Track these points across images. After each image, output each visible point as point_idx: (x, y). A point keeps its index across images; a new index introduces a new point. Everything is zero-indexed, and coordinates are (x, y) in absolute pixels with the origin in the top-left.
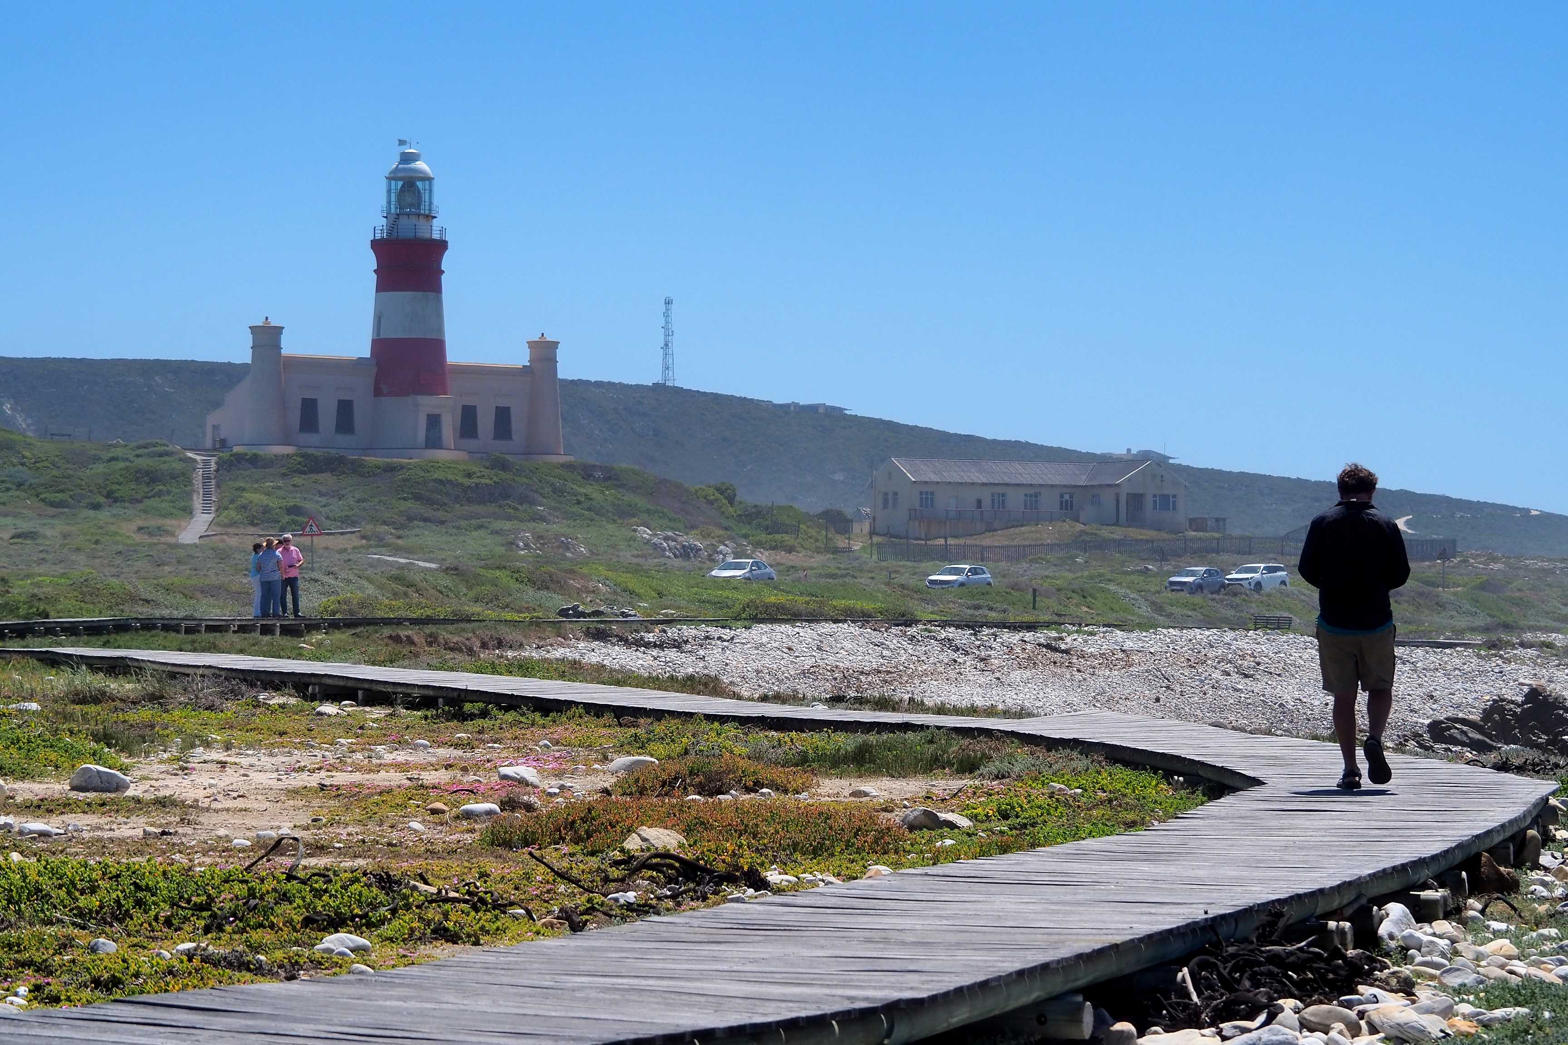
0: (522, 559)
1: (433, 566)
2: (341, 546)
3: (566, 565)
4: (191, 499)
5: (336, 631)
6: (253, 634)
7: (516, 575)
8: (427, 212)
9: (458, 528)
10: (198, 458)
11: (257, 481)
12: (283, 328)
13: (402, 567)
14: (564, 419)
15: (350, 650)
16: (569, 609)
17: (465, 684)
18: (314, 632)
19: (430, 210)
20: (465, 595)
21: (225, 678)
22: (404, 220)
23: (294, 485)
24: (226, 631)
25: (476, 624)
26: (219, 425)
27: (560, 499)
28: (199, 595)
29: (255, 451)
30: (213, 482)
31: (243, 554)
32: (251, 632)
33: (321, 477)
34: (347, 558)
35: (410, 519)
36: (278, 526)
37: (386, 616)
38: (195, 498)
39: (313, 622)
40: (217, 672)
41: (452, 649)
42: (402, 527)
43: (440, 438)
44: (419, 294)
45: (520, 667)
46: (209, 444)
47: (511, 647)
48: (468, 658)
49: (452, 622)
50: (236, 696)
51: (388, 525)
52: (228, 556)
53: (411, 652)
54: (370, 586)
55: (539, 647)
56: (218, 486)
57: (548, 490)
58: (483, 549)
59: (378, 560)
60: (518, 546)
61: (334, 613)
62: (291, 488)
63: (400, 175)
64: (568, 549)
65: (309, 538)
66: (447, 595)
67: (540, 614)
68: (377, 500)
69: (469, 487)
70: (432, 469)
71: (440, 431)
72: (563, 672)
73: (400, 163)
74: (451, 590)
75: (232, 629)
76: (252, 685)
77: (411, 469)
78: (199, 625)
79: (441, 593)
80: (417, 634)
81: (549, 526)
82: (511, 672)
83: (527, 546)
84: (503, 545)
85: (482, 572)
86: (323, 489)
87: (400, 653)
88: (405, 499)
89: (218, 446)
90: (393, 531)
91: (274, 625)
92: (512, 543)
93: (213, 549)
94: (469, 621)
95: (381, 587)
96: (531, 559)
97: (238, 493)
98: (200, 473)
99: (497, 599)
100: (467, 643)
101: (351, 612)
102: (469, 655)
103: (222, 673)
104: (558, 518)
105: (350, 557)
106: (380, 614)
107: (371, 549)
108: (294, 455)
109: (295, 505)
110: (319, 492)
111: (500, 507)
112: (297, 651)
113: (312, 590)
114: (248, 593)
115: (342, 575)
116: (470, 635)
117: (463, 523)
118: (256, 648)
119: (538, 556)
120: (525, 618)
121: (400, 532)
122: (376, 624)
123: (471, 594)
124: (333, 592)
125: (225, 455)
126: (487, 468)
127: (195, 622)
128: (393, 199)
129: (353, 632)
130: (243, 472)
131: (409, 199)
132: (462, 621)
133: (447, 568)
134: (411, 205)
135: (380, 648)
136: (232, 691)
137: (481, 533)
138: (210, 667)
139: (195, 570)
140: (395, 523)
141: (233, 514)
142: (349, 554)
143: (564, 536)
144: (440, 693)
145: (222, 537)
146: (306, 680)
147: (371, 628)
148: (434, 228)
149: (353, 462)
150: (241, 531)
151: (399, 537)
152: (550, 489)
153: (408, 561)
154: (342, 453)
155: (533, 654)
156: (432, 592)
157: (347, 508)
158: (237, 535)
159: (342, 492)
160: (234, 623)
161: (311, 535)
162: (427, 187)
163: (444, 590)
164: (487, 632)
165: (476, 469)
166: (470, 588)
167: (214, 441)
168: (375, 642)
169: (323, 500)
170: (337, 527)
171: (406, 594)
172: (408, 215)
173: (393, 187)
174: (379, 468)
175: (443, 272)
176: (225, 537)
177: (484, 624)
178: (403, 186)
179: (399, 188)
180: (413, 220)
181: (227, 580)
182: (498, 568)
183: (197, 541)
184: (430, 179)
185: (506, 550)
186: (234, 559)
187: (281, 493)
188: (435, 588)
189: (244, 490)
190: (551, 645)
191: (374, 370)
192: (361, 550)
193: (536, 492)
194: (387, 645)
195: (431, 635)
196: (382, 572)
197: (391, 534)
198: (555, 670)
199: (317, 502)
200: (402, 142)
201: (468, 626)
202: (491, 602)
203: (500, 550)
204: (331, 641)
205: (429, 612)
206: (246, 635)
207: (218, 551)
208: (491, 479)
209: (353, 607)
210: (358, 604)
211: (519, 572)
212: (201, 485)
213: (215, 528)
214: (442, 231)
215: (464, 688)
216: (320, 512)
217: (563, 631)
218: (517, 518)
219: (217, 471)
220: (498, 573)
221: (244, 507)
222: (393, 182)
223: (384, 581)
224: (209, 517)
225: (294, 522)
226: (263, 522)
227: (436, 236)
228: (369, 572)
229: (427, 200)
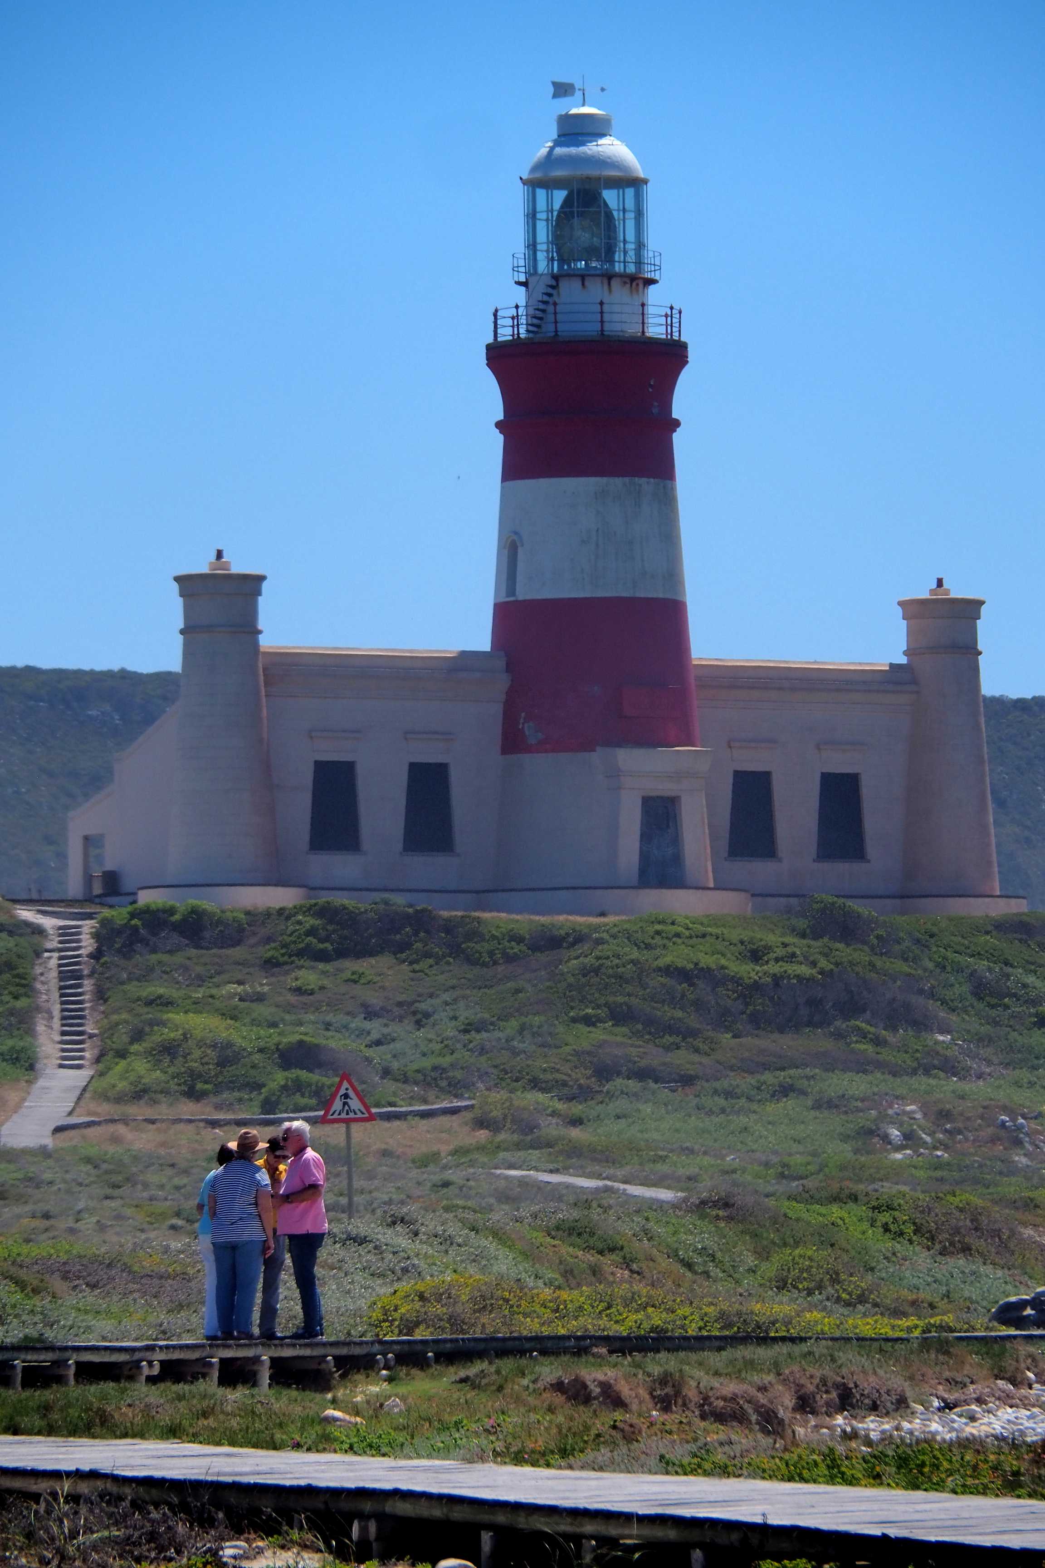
0: (896, 1173)
1: (665, 1195)
2: (424, 1149)
3: (1012, 1187)
4: (31, 1032)
5: (415, 1372)
6: (201, 1385)
7: (885, 1217)
8: (631, 269)
9: (729, 1094)
10: (49, 923)
11: (200, 980)
12: (261, 578)
13: (584, 1201)
14: (1001, 803)
15: (458, 1425)
16: (1023, 1304)
17: (760, 1509)
18: (359, 1377)
19: (639, 263)
20: (752, 1271)
21: (134, 1504)
22: (570, 291)
23: (298, 991)
24: (131, 1378)
25: (784, 1349)
26: (102, 836)
27: (993, 1013)
28: (57, 1284)
29: (193, 902)
30: (88, 985)
31: (169, 1172)
32: (195, 1378)
33: (365, 966)
34: (436, 1178)
35: (604, 1073)
36: (258, 1098)
37: (546, 1331)
38: (41, 1028)
39: (357, 1351)
40: (110, 1486)
41: (720, 1417)
42: (583, 1094)
43: (677, 859)
44: (616, 484)
45: (902, 1462)
46: (74, 886)
47: (874, 1408)
48: (765, 1441)
49: (722, 1343)
50: (161, 1549)
51: (543, 1090)
52: (130, 1179)
53: (614, 1427)
54: (502, 1252)
55: (949, 1406)
56: (101, 995)
57: (961, 989)
58: (795, 1147)
59: (523, 1183)
60: (886, 1139)
61: (410, 1326)
62: (293, 999)
63: (559, 173)
64: (1018, 1143)
65: (342, 1127)
66: (706, 1274)
67: (949, 1319)
68: (514, 1024)
69: (756, 986)
70: (658, 940)
71: (676, 841)
72: (1016, 1474)
73: (557, 143)
74: (713, 1257)
75: (146, 1371)
76: (205, 1522)
77: (599, 942)
78: (61, 1363)
79: (689, 1266)
80: (626, 1377)
81: (966, 1087)
82: (878, 1477)
83: (909, 1137)
84: (845, 1138)
85: (796, 1210)
86: (375, 1000)
87: (587, 1428)
88: (589, 1021)
89: (97, 890)
90: (560, 1106)
91: (256, 1360)
92: (871, 1133)
93: (88, 1160)
94: (765, 1340)
95: (530, 1254)
96: (921, 1174)
97: (149, 1014)
98: (54, 963)
99: (835, 1280)
100: (762, 1399)
101: (454, 1321)
102: (767, 1433)
103: (127, 1490)
104: (989, 1063)
105: (449, 1175)
106: (530, 1326)
107: (502, 1155)
108: (297, 910)
109: (301, 1043)
110: (365, 1006)
111: (839, 1035)
112: (318, 1428)
113: (349, 1266)
114: (186, 1278)
115: (430, 1223)
116: (770, 1378)
117: (744, 1082)
118: (211, 1422)
119: (938, 1165)
120: (909, 1330)
121: (577, 1108)
122: (522, 1352)
123: (770, 1269)
124: (405, 1270)
125: (119, 914)
126: (803, 936)
127: (50, 1356)
128: (543, 234)
129: (462, 1374)
130: (165, 958)
131: (583, 235)
132: (744, 1339)
133: (703, 1203)
134: (590, 253)
135: (533, 1417)
136: (152, 1537)
137: (790, 1104)
138: (94, 1475)
139: (47, 1216)
140: (565, 1084)
141: (141, 1066)
142: (445, 1167)
143: (1005, 1109)
144: (695, 1535)
145: (111, 1128)
146: (345, 1505)
147: (507, 1365)
148: (650, 310)
149: (449, 927)
150: (163, 1110)
151: (576, 1122)
152: (966, 988)
153: (600, 1183)
154: (422, 902)
155: (935, 1426)
156: (664, 1263)
157: (437, 1047)
158: (153, 1122)
159: (422, 1006)
160: (148, 1355)
161: (347, 1121)
162: (630, 204)
163: (697, 1259)
164: (811, 1370)
165: (772, 939)
166: (763, 1254)
167: (88, 879)
168: (518, 1400)
169: (376, 1028)
170: (412, 1099)
171: (595, 1271)
172: (583, 277)
173: (541, 204)
174: (520, 940)
175: (676, 424)
176: (121, 1129)
177: (804, 1347)
178: (567, 203)
179: (557, 206)
180: (596, 290)
181: (129, 1242)
182: (835, 1199)
183: (48, 1141)
184: (636, 183)
185: (856, 1151)
186: (146, 1186)
187: (262, 1011)
188: (673, 1254)
189: (167, 1003)
190: (980, 1401)
191: (503, 683)
192: (476, 1156)
193: (932, 995)
194: (551, 1410)
195: (664, 1380)
196: (535, 1216)
197: (554, 1114)
198: (995, 1468)
199: (362, 1033)
200: (562, 90)
201: (762, 1353)
202: (820, 1287)
203: (844, 1151)
204: (403, 1399)
205: (657, 1318)
206: (182, 1388)
207: (105, 1166)
208: (814, 964)
209: (459, 1309)
210: (473, 1299)
211: (890, 1208)
212: (55, 995)
213: (93, 1106)
214: (672, 315)
215: (759, 1520)
216: (368, 1060)
217: (1009, 1364)
218: (880, 1065)
219: (96, 956)
220: (836, 1212)
221: (169, 1050)
222: (541, 194)
223: (540, 1237)
224: (79, 1077)
225: (298, 1087)
226: (218, 1089)
227: (656, 330)
228: (499, 1215)
229: (631, 236)
